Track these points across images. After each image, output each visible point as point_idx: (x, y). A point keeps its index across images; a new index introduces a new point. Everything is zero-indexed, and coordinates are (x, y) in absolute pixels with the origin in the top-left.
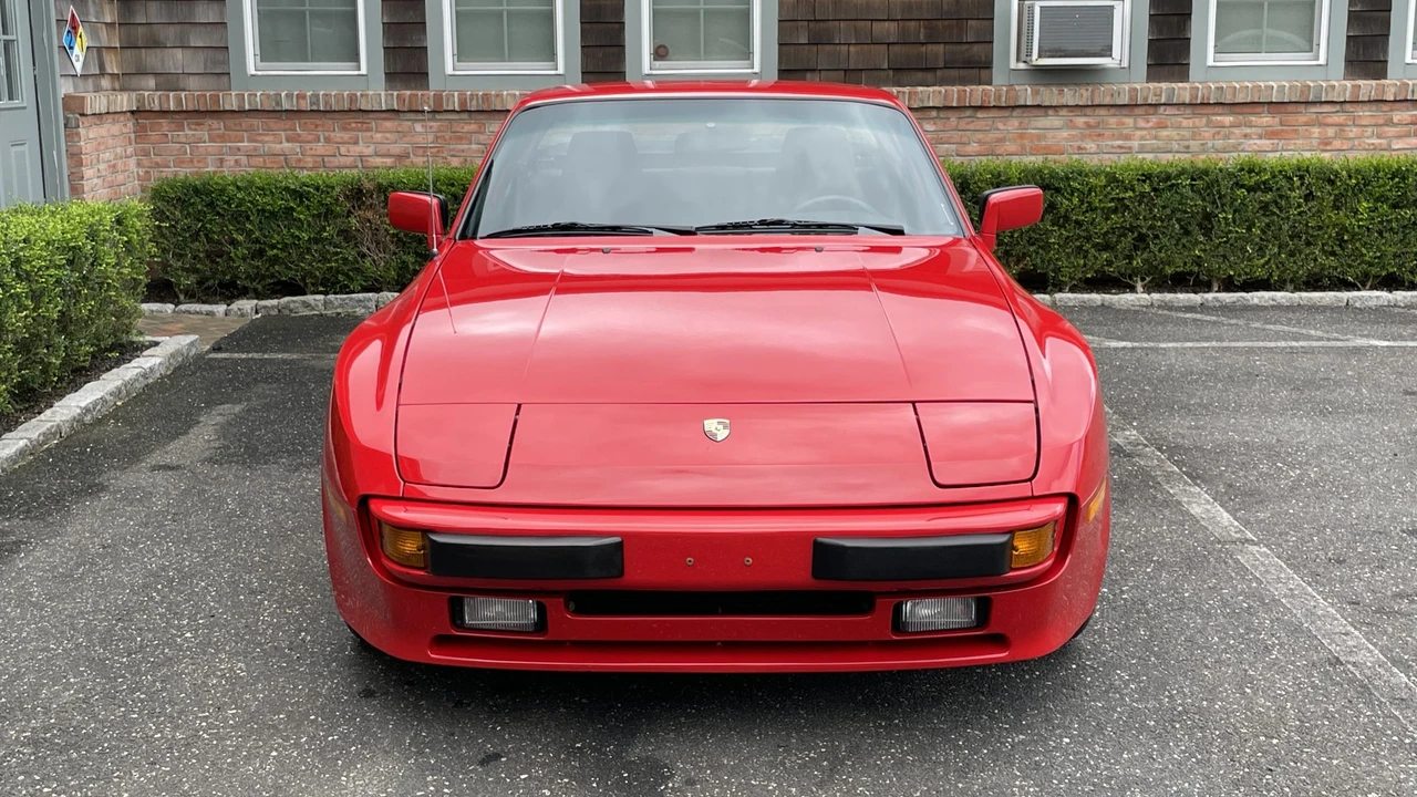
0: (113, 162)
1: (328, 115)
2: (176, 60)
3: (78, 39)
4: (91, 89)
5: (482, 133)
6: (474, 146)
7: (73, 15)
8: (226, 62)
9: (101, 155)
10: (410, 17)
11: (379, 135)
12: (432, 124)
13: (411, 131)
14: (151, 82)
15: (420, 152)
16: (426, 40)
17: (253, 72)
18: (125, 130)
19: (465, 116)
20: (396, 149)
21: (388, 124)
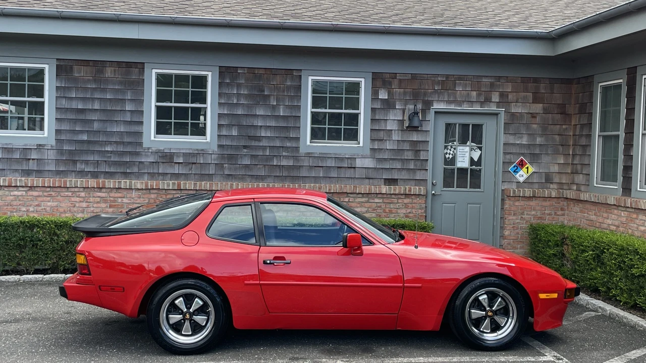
0: (539, 216)
1: (604, 205)
2: (580, 179)
3: (525, 169)
4: (537, 187)
5: (638, 219)
6: (635, 225)
7: (522, 160)
8: (588, 181)
9: (526, 213)
10: (629, 164)
11: (613, 216)
12: (625, 212)
13: (620, 216)
14: (575, 187)
15: (622, 224)
16: (632, 174)
17: (595, 185)
18: (556, 205)
19: (633, 210)
20: (617, 223)
21: (616, 211)
